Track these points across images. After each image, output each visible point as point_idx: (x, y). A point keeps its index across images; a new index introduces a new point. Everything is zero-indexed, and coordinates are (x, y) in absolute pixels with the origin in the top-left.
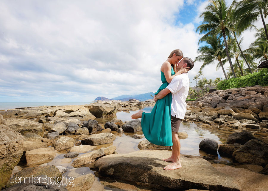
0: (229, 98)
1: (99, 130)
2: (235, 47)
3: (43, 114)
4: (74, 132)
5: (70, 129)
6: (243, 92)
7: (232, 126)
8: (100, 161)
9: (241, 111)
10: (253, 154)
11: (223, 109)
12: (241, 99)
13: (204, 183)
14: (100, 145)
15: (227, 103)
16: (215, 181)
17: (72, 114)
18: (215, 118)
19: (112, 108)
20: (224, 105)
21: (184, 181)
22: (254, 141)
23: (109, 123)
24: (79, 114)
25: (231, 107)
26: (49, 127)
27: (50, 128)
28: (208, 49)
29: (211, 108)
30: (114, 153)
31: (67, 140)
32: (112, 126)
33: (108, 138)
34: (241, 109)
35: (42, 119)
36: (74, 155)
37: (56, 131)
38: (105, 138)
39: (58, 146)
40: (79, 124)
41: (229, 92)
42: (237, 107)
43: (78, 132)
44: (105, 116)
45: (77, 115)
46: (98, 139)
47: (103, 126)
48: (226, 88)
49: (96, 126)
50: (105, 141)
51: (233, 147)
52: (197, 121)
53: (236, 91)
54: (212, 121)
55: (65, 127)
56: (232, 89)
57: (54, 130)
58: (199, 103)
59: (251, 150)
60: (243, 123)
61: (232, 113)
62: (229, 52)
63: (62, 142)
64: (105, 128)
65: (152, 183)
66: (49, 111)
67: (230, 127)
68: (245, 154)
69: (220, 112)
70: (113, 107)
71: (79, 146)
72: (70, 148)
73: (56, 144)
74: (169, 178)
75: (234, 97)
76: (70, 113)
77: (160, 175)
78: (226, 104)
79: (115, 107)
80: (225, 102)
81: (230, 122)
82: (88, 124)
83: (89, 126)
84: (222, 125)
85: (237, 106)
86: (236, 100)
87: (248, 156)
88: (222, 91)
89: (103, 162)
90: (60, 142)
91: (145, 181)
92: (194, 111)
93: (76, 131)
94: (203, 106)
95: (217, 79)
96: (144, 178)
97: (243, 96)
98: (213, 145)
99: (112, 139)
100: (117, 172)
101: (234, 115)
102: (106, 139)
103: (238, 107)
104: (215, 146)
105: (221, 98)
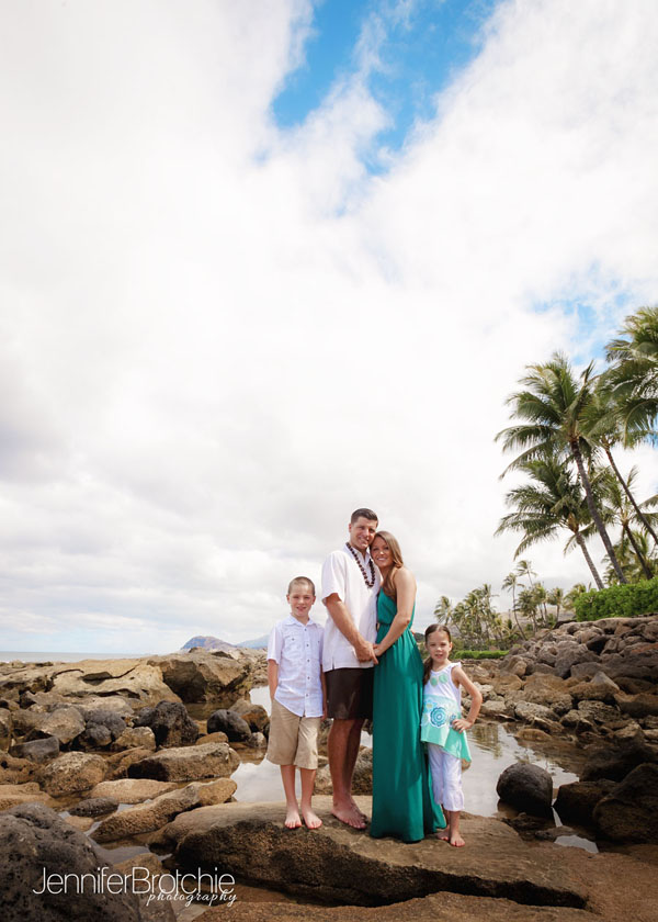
0: (608, 646)
1: (190, 738)
2: (616, 493)
3: (10, 685)
4: (108, 741)
5: (94, 732)
6: (647, 628)
7: (615, 736)
8: (184, 819)
9: (644, 690)
10: (650, 811)
11: (588, 680)
12: (643, 650)
13: (482, 877)
14: (187, 781)
15: (601, 662)
16: (514, 871)
17: (107, 686)
18: (566, 712)
19: (238, 670)
20: (593, 670)
21: (426, 870)
22: (648, 767)
23: (223, 713)
24: (129, 688)
25: (614, 674)
26: (28, 722)
27: (31, 727)
28: (538, 494)
29: (553, 678)
30: (229, 801)
31: (84, 760)
32: (231, 727)
33: (216, 760)
34: (644, 682)
35: (10, 698)
36: (103, 808)
37: (50, 736)
38: (204, 758)
39: (54, 781)
40: (127, 715)
41: (606, 627)
42: (631, 676)
43: (119, 741)
44: (212, 696)
45: (120, 691)
46: (184, 759)
47: (202, 725)
48: (598, 615)
49: (180, 723)
50: (204, 770)
51: (598, 791)
52: (509, 720)
53: (626, 625)
54: (556, 720)
55: (82, 723)
56: (616, 619)
57: (44, 731)
58: (515, 661)
59: (645, 797)
60: (649, 728)
61: (617, 696)
62: (600, 506)
63: (68, 766)
64: (210, 731)
65: (335, 886)
66: (32, 675)
67: (608, 739)
68: (629, 811)
69: (580, 691)
70: (241, 666)
71: (120, 781)
72: (91, 788)
73: (50, 773)
74: (385, 865)
75: (622, 643)
76: (98, 684)
77: (359, 856)
78: (599, 665)
79: (247, 667)
80: (595, 660)
81: (611, 724)
82: (155, 714)
83: (159, 721)
84: (584, 734)
85: (630, 671)
86: (628, 652)
87: (637, 817)
88: (585, 623)
89: (191, 822)
90: (62, 768)
91: (315, 878)
92: (502, 687)
93: (113, 738)
94: (529, 672)
95: (576, 587)
96: (312, 871)
97: (648, 641)
98: (537, 784)
99: (227, 762)
100: (231, 853)
101: (623, 703)
102: (209, 760)
103: (635, 678)
104: (542, 788)
105: (583, 647)
